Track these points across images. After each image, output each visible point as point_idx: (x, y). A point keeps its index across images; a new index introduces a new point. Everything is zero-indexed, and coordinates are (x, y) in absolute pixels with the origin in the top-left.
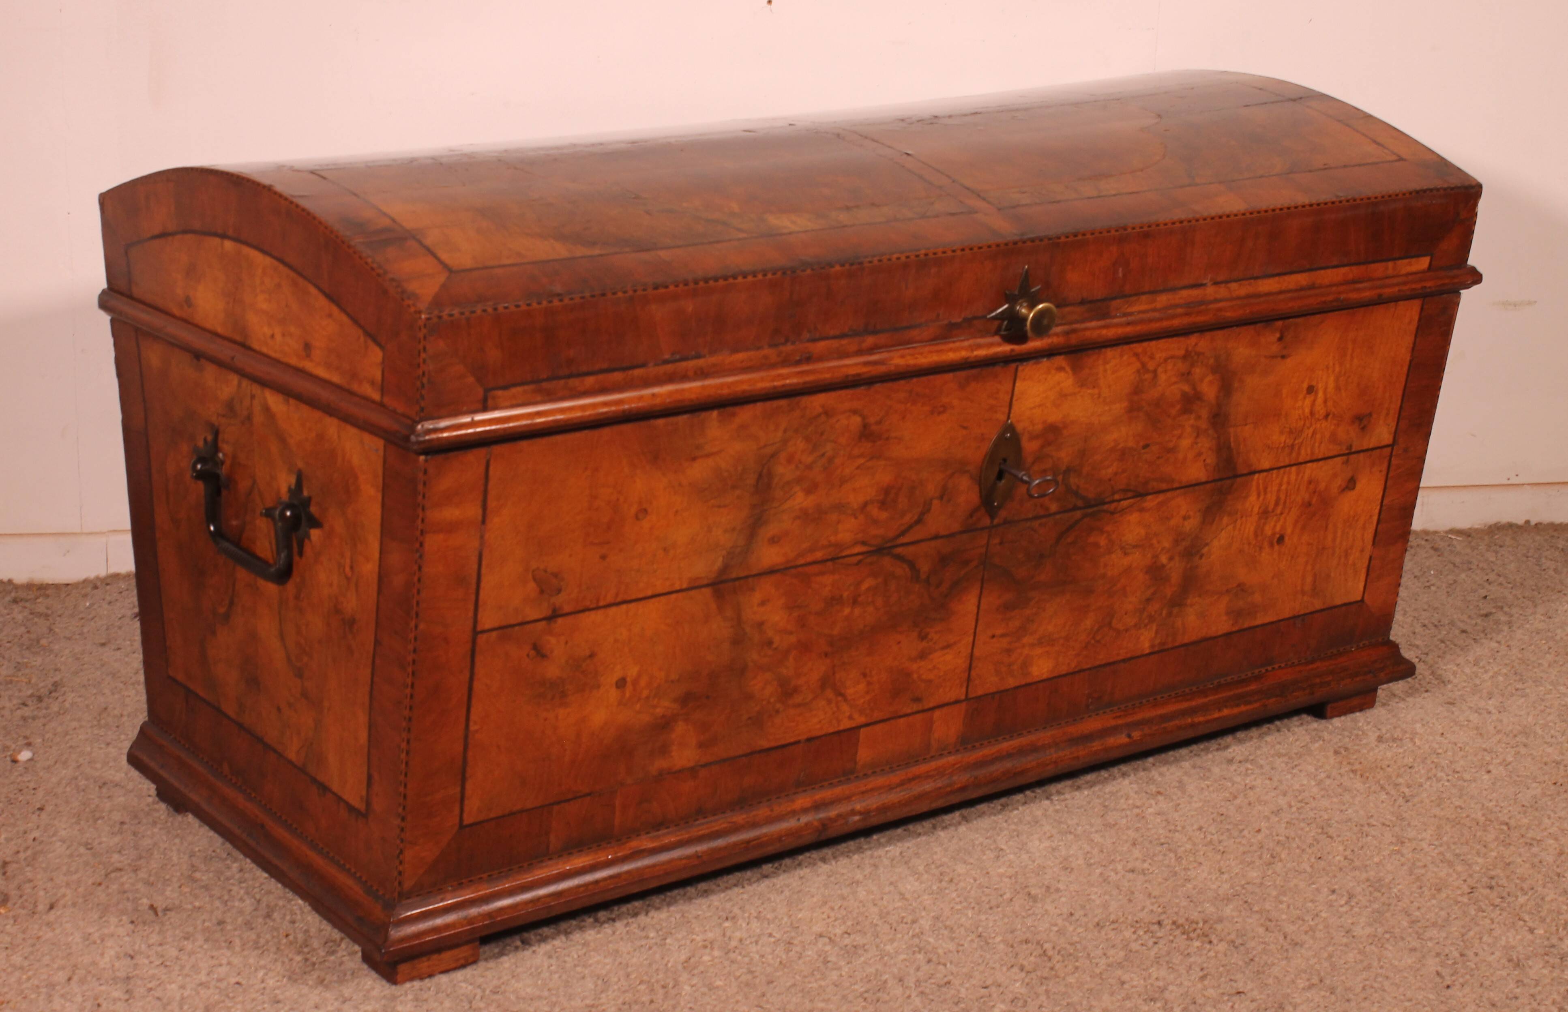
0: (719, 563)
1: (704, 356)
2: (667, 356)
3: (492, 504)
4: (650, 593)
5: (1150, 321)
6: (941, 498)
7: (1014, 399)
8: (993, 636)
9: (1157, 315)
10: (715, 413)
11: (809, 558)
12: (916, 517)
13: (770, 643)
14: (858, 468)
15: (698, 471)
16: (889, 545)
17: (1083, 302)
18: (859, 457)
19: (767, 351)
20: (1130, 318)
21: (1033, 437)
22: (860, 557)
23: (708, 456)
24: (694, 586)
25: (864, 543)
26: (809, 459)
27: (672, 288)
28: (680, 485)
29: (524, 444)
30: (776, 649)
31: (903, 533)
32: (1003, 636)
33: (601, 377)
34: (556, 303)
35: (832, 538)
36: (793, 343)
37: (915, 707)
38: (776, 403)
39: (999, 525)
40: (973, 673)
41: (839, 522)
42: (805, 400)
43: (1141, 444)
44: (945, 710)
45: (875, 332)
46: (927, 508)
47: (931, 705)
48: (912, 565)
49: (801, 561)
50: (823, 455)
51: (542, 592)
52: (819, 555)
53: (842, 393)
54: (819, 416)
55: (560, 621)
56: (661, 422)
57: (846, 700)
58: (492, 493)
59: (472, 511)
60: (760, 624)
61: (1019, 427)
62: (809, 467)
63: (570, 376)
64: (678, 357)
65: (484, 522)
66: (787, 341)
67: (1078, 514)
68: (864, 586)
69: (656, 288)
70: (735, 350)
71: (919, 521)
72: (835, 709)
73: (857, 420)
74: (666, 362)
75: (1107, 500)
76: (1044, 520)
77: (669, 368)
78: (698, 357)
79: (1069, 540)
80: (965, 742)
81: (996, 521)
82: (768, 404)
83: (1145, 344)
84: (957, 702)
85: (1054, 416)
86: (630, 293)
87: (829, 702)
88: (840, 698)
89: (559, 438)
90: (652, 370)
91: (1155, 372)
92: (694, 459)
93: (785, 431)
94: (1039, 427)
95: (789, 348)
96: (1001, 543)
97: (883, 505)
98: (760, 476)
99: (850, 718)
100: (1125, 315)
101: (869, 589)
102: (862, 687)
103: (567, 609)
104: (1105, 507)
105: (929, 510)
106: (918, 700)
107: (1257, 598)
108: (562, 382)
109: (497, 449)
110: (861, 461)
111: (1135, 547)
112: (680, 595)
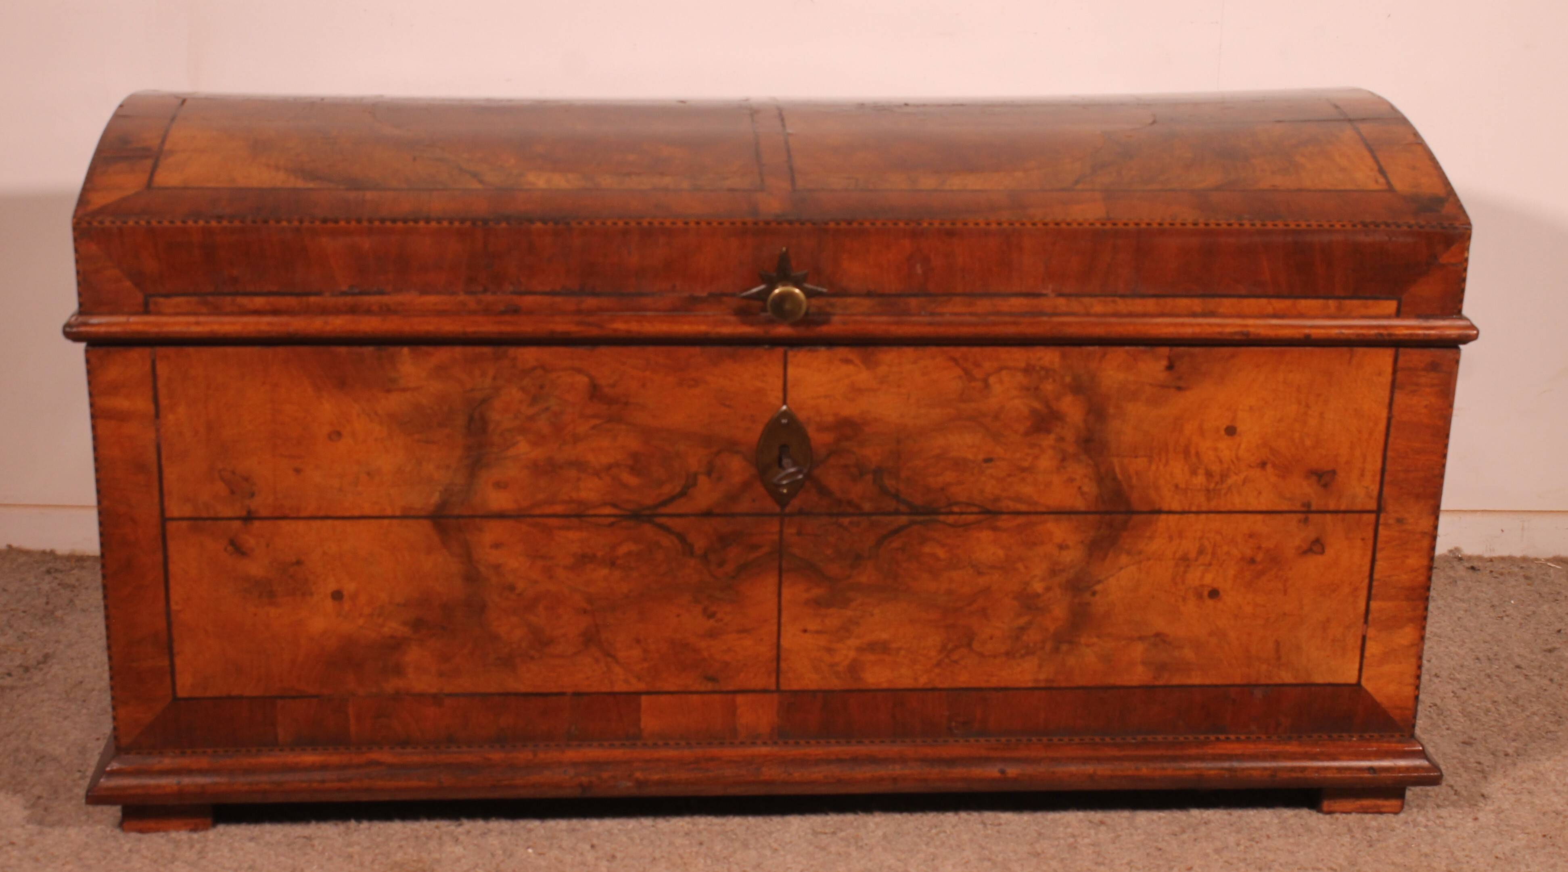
0: (435, 498)
1: (388, 294)
2: (344, 288)
3: (164, 402)
4: (357, 513)
5: (962, 324)
6: (709, 474)
7: (789, 385)
8: (805, 631)
9: (974, 319)
10: (405, 350)
11: (548, 510)
12: (678, 489)
13: (512, 588)
14: (594, 427)
15: (393, 402)
16: (648, 512)
17: (869, 295)
18: (594, 416)
19: (462, 297)
20: (938, 319)
21: (822, 428)
22: (612, 519)
23: (404, 390)
24: (406, 516)
25: (614, 505)
26: (531, 411)
27: (342, 223)
28: (376, 413)
29: (191, 350)
30: (520, 595)
31: (664, 503)
32: (818, 632)
33: (272, 299)
34: (214, 223)
35: (574, 495)
36: (494, 293)
37: (710, 686)
38: (478, 350)
39: (791, 515)
40: (783, 665)
41: (579, 479)
42: (512, 351)
43: (981, 457)
44: (750, 697)
45: (594, 294)
46: (691, 482)
47: (731, 688)
48: (682, 538)
49: (537, 512)
50: (547, 409)
51: (233, 492)
52: (559, 509)
53: (561, 350)
54: (534, 369)
55: (257, 524)
56: (343, 350)
57: (617, 662)
58: (163, 392)
59: (142, 404)
60: (497, 568)
61: (802, 416)
62: (531, 418)
63: (236, 294)
64: (357, 290)
65: (157, 415)
66: (485, 290)
67: (904, 519)
68: (623, 550)
69: (325, 221)
70: (424, 292)
71: (683, 494)
72: (605, 669)
73: (582, 380)
74: (344, 294)
75: (943, 510)
76: (855, 519)
77: (349, 299)
78: (382, 293)
79: (895, 545)
80: (780, 735)
81: (788, 509)
82: (469, 350)
83: (964, 349)
84: (764, 691)
85: (849, 410)
86: (296, 224)
87: (597, 661)
88: (609, 659)
89: (230, 350)
90: (328, 300)
91: (985, 381)
92: (389, 391)
93: (494, 378)
94: (830, 419)
95: (489, 298)
96: (799, 533)
97: (633, 470)
98: (471, 419)
99: (626, 681)
100: (932, 314)
101: (629, 554)
102: (636, 653)
103: (263, 513)
104: (942, 518)
105: (695, 484)
106: (713, 679)
107: (1188, 654)
108: (229, 299)
109: (161, 351)
110: (597, 422)
111: (993, 567)
112: (395, 521)
